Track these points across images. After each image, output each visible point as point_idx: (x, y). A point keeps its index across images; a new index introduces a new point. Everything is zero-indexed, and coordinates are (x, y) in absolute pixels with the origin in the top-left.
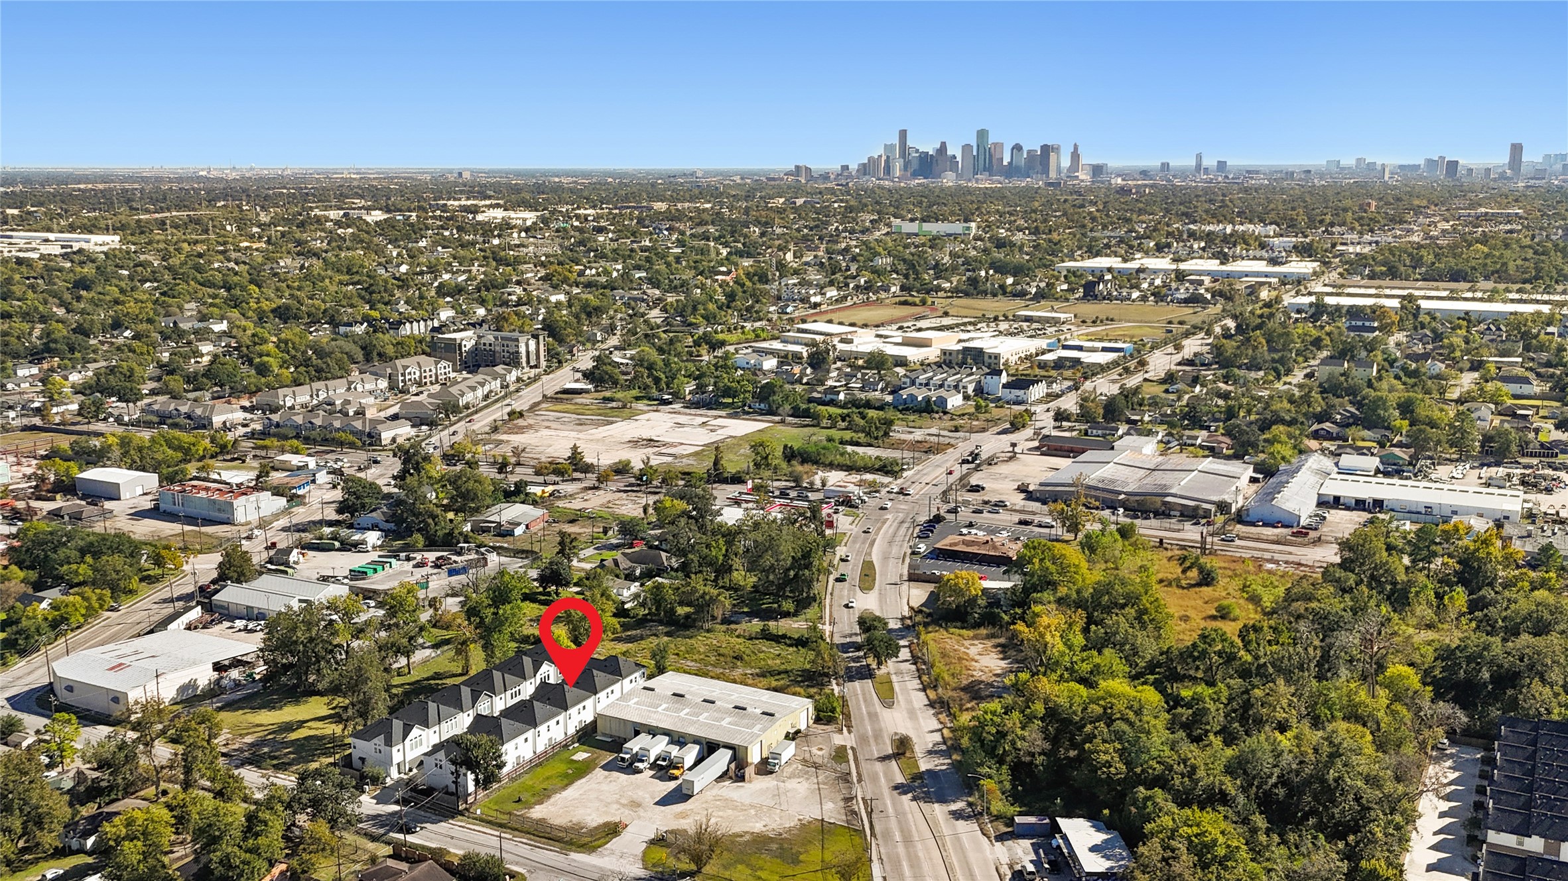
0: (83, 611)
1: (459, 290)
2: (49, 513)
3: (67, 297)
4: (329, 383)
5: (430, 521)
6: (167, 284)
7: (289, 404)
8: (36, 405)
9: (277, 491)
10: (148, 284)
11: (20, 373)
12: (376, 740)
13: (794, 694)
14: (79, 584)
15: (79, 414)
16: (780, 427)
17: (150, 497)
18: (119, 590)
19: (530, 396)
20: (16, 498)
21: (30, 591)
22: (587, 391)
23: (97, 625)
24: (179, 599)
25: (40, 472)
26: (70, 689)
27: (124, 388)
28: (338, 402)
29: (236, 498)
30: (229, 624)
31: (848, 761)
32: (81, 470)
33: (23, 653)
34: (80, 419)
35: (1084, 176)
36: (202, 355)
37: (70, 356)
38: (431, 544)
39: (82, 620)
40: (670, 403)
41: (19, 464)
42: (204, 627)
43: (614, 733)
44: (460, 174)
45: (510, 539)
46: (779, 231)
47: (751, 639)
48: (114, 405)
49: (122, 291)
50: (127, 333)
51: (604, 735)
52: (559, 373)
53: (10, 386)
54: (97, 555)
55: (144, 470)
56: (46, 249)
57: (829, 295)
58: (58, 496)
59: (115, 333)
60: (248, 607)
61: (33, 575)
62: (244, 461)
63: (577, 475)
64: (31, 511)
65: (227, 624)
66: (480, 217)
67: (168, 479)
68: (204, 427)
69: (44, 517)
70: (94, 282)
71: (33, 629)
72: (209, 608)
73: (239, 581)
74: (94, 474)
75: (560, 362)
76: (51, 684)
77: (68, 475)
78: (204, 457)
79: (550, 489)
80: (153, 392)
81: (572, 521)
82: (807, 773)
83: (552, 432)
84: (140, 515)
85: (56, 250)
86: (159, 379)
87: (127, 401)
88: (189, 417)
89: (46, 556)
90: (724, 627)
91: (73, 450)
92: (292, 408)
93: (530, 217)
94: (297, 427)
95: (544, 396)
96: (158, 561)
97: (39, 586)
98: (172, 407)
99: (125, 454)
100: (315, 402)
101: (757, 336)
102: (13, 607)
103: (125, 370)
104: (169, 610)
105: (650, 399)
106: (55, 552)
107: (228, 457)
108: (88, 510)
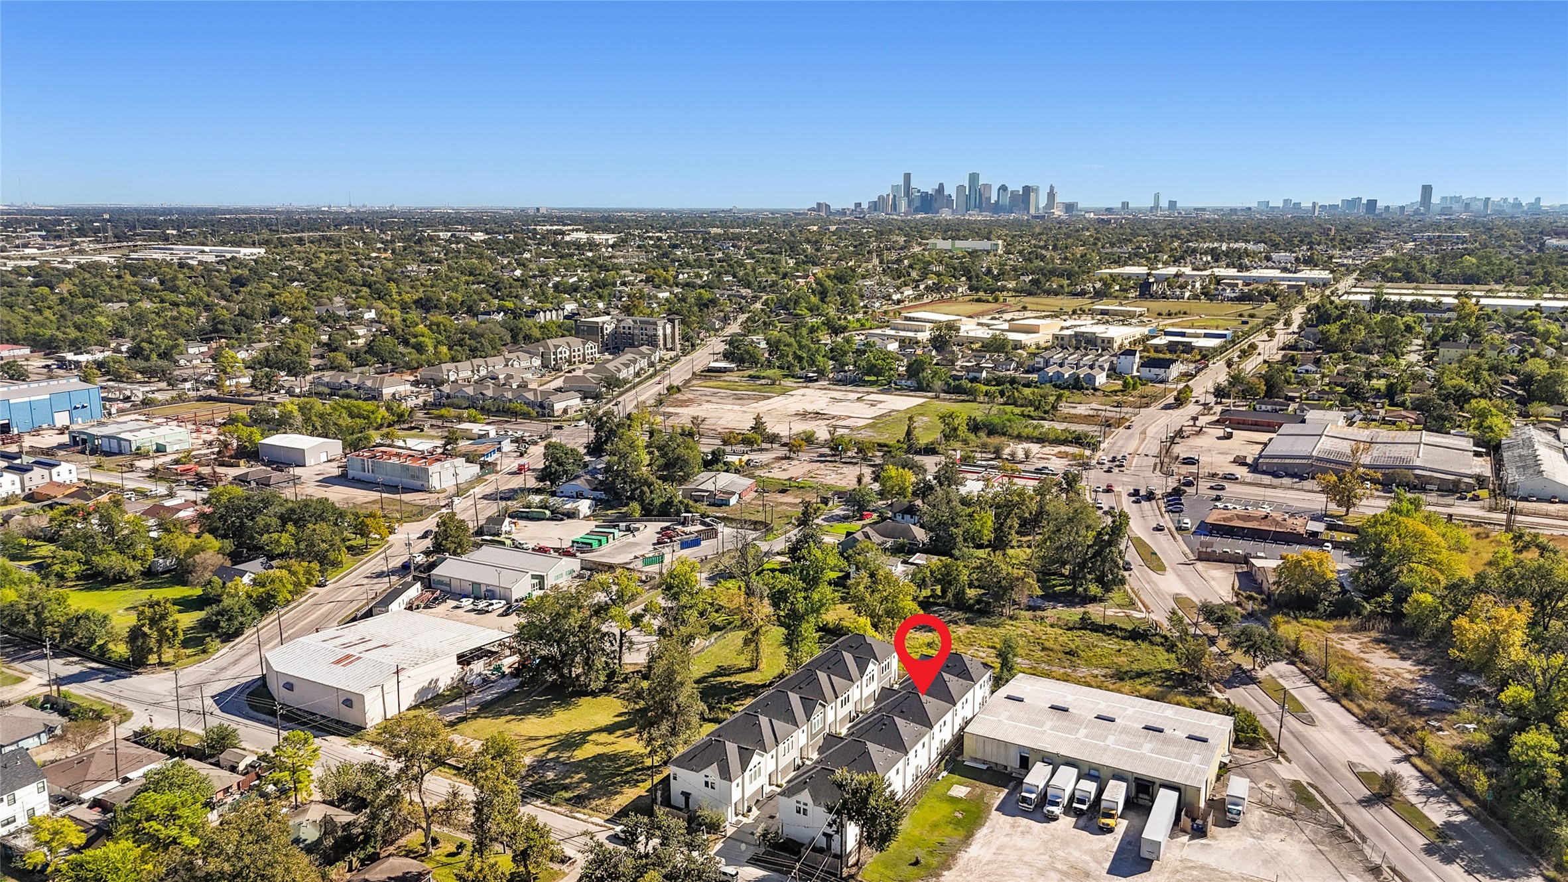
0: (291, 587)
1: (575, 289)
2: (235, 478)
3: (227, 291)
4: (488, 359)
5: (645, 489)
6: (313, 282)
7: (452, 378)
8: (209, 378)
9: (470, 458)
10: (296, 284)
11: (191, 351)
12: (707, 771)
13: (1178, 704)
14: (283, 555)
15: (253, 386)
16: (937, 403)
17: (335, 464)
18: (327, 563)
19: (678, 374)
20: (199, 464)
21: (228, 563)
22: (731, 370)
23: (304, 602)
24: (393, 572)
25: (222, 438)
26: (289, 686)
27: (293, 362)
28: (501, 377)
29: (430, 464)
30: (454, 603)
31: (1322, 807)
32: (263, 436)
33: (227, 637)
34: (252, 391)
35: (1058, 212)
36: (359, 337)
37: (236, 336)
38: (648, 513)
39: (290, 598)
40: (816, 380)
41: (198, 431)
42: (426, 607)
43: (988, 758)
44: (538, 209)
45: (727, 508)
46: (828, 248)
47: (1070, 629)
48: (283, 377)
49: (274, 287)
50: (286, 320)
51: (975, 760)
52: (694, 355)
53: (182, 362)
54: (300, 523)
55: (326, 436)
56: (205, 258)
57: (906, 293)
58: (242, 462)
59: (274, 320)
60: (473, 583)
61: (229, 545)
62: (422, 430)
63: (764, 445)
64: (216, 478)
65: (451, 603)
66: (567, 238)
67: (353, 446)
68: (374, 398)
69: (231, 483)
70: (249, 280)
71: (236, 609)
72: (428, 585)
73: (455, 553)
74: (277, 440)
75: (693, 345)
76: (264, 677)
77: (250, 441)
78: (382, 425)
79: (745, 458)
80: (318, 368)
81: (783, 491)
82: (1282, 824)
83: (716, 406)
84: (328, 481)
85: (211, 258)
86: (322, 357)
87: (296, 375)
88: (358, 388)
89: (242, 523)
90: (1029, 614)
91: (251, 417)
92: (456, 381)
93: (611, 238)
94: (468, 398)
95: (694, 373)
96: (361, 530)
97: (236, 557)
98: (342, 379)
99: (307, 420)
100: (476, 377)
101: (862, 325)
102: (210, 582)
103: (292, 346)
104: (383, 585)
105: (793, 377)
106: (253, 519)
107: (406, 426)
108: (276, 476)
